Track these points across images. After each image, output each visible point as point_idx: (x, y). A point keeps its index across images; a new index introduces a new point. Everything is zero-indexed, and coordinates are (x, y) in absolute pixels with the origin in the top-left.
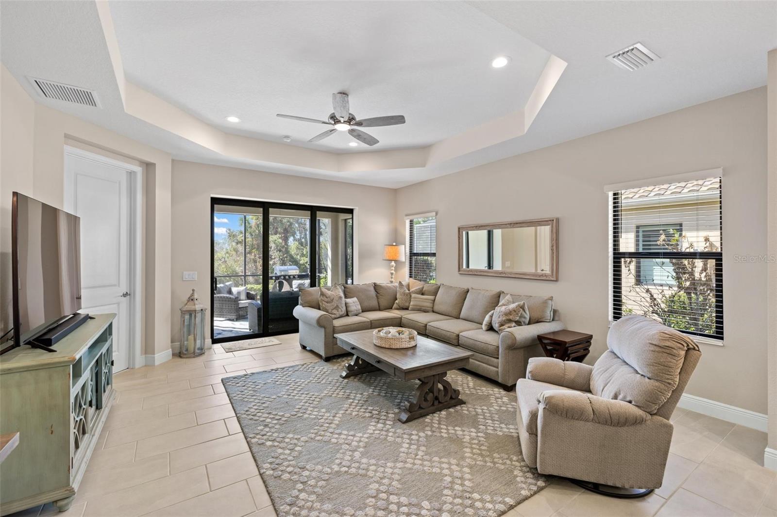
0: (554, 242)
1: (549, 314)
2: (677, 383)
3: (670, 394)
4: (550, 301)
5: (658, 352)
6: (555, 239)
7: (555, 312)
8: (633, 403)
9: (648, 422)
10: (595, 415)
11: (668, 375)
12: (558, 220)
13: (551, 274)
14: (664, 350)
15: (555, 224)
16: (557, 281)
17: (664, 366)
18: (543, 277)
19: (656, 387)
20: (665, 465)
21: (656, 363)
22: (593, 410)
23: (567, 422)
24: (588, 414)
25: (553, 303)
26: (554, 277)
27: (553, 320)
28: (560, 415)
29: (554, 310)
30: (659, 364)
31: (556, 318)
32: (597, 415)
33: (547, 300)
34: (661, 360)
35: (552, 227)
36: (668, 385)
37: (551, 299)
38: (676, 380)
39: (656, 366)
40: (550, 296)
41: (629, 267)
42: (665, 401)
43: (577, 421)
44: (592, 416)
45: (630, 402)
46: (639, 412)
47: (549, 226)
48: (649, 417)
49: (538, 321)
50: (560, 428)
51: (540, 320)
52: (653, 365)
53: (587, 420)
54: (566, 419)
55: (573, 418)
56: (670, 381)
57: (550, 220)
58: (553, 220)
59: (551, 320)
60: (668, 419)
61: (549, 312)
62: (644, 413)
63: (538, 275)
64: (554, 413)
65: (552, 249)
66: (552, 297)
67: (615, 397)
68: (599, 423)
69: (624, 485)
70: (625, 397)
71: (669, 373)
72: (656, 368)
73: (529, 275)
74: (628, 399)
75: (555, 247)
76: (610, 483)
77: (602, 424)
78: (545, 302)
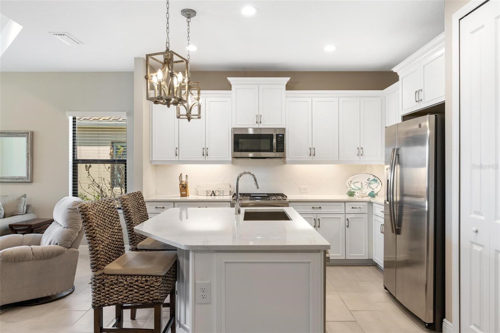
0: (29, 151)
1: (22, 208)
2: (81, 228)
3: (77, 235)
4: (24, 198)
5: (71, 212)
6: (30, 148)
7: (28, 207)
8: (58, 244)
9: (66, 252)
10: (34, 256)
11: (76, 224)
12: (32, 133)
13: (27, 177)
14: (74, 211)
15: (31, 137)
16: (31, 182)
17: (74, 219)
18: (20, 180)
19: (70, 231)
20: (75, 274)
21: (70, 219)
22: (33, 253)
23: (16, 265)
24: (29, 256)
25: (26, 199)
26: (30, 179)
27: (26, 213)
28: (10, 262)
29: (27, 205)
30: (72, 219)
31: (29, 211)
32: (35, 255)
33: (20, 197)
34: (73, 216)
35: (28, 138)
36: (76, 229)
37: (25, 196)
38: (80, 226)
39: (70, 220)
40: (24, 194)
41: (89, 170)
42: (75, 238)
43: (22, 263)
44: (32, 257)
45: (57, 244)
46: (61, 248)
47: (25, 138)
48: (66, 249)
49: (12, 215)
50: (10, 271)
51: (14, 214)
52: (69, 220)
53: (29, 260)
54: (14, 263)
55: (19, 261)
56: (77, 227)
57: (26, 133)
58: (28, 133)
59: (24, 213)
60: (77, 249)
61: (22, 207)
62: (63, 248)
63: (15, 178)
64: (6, 262)
65: (27, 157)
66: (26, 195)
67: (50, 244)
68: (37, 260)
69: (53, 293)
70: (54, 242)
71: (76, 223)
72: (70, 221)
73: (7, 178)
74: (56, 243)
75: (30, 155)
76: (45, 295)
77: (38, 260)
78: (19, 200)
